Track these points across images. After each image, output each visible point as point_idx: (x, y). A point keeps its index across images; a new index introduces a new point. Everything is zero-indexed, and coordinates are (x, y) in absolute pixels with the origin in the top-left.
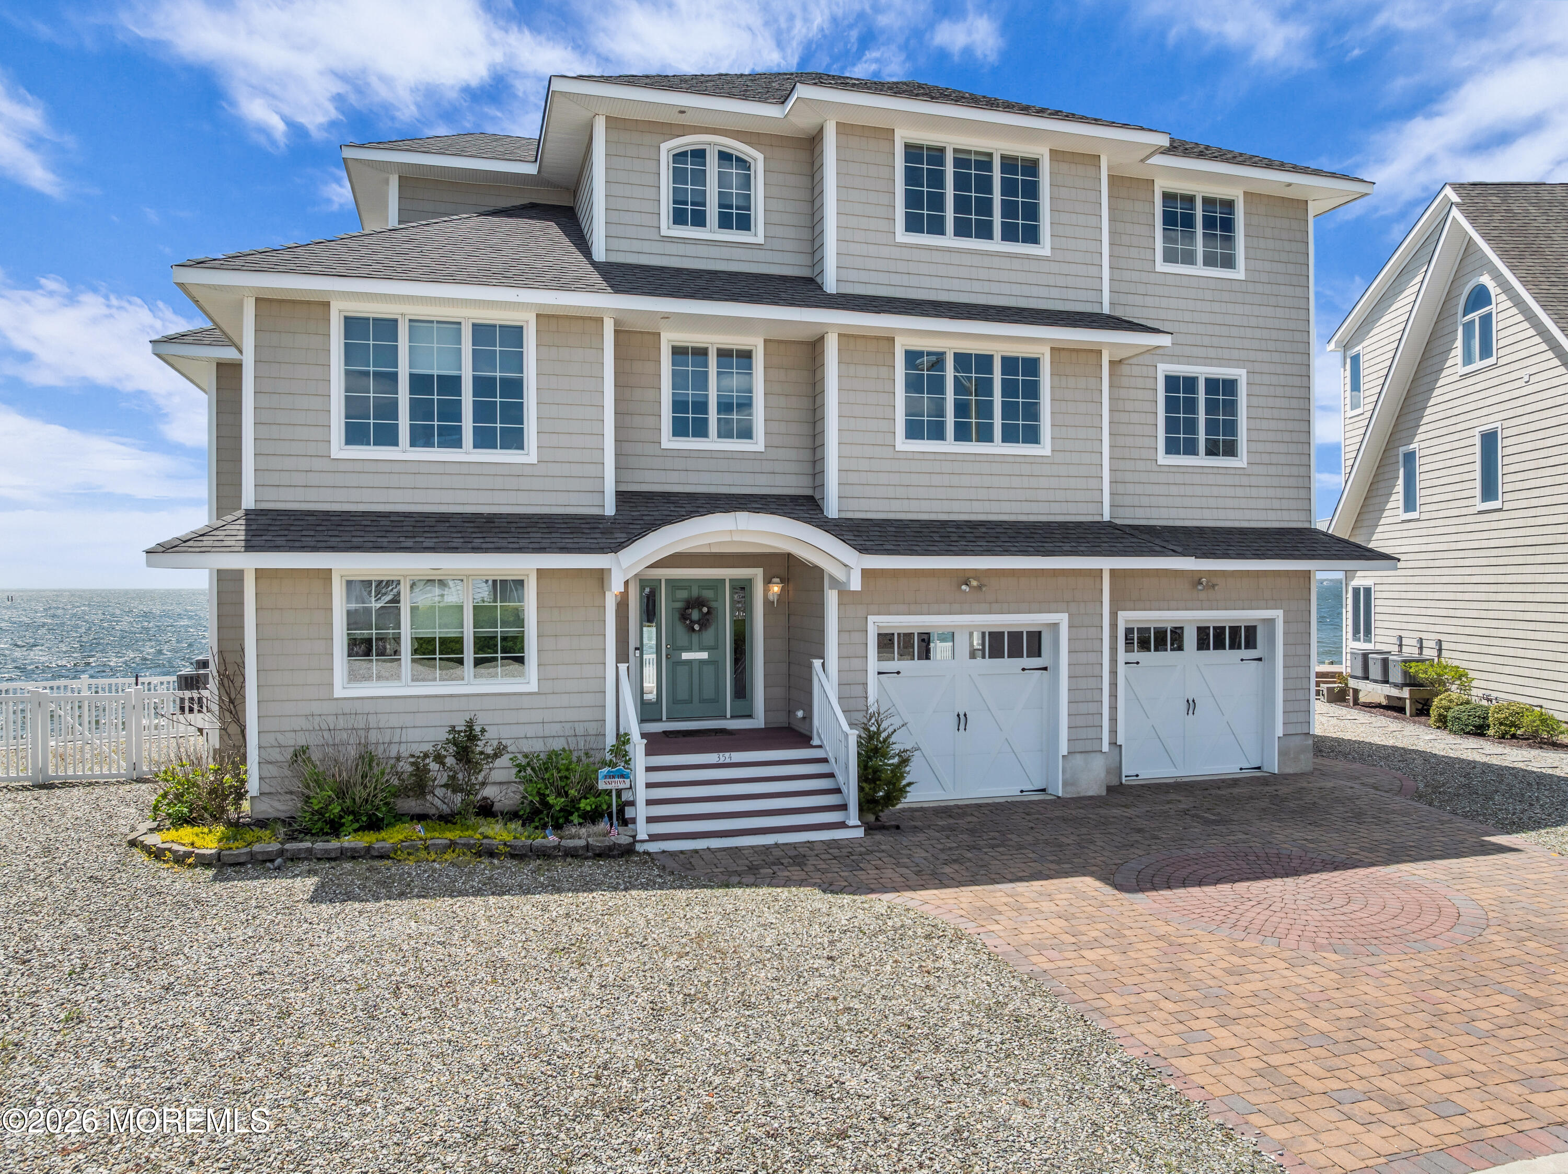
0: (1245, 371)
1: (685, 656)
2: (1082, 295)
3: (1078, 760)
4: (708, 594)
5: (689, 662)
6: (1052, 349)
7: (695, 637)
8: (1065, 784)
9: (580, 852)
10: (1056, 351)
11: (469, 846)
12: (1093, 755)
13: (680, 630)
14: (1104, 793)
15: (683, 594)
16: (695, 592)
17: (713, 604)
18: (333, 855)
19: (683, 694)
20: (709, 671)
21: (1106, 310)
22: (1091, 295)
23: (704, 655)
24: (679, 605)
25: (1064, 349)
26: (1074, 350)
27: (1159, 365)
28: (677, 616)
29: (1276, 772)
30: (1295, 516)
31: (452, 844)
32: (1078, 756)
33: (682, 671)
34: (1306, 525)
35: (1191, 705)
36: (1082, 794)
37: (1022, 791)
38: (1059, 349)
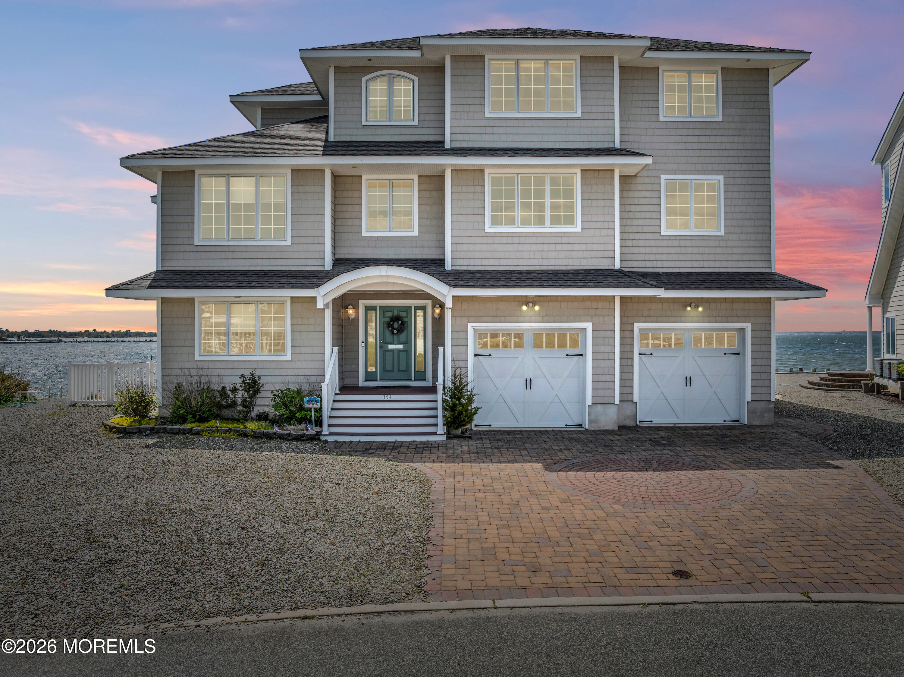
0: (723, 176)
1: (391, 347)
2: (602, 138)
3: (599, 408)
4: (403, 314)
5: (392, 350)
6: (582, 170)
7: (396, 337)
8: (590, 421)
9: (285, 437)
10: (584, 171)
11: (236, 431)
12: (609, 406)
13: (388, 333)
14: (617, 429)
15: (389, 314)
16: (396, 313)
17: (405, 320)
18: (175, 431)
19: (389, 367)
20: (403, 355)
21: (617, 145)
22: (608, 138)
23: (401, 347)
24: (388, 320)
25: (589, 170)
26: (596, 170)
27: (661, 176)
28: (386, 326)
29: (746, 423)
30: (760, 264)
31: (230, 430)
32: (599, 406)
33: (388, 355)
34: (768, 270)
35: (688, 381)
36: (602, 428)
37: (566, 425)
38: (587, 170)
